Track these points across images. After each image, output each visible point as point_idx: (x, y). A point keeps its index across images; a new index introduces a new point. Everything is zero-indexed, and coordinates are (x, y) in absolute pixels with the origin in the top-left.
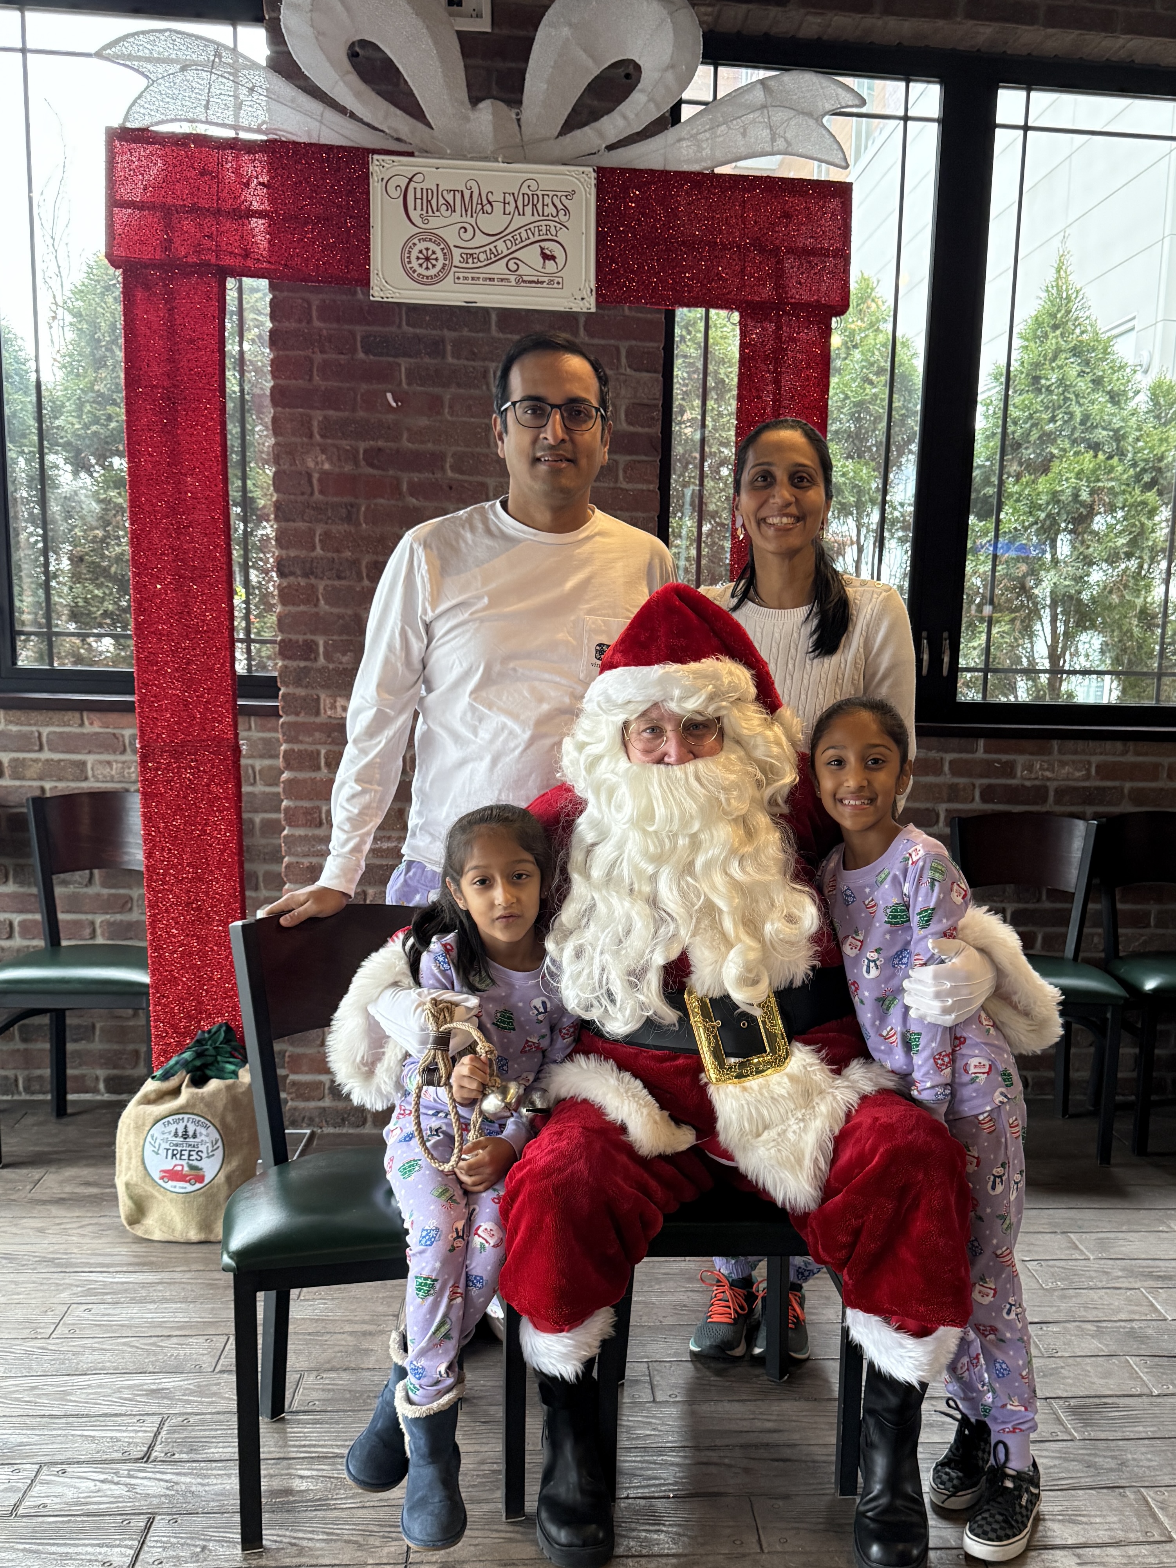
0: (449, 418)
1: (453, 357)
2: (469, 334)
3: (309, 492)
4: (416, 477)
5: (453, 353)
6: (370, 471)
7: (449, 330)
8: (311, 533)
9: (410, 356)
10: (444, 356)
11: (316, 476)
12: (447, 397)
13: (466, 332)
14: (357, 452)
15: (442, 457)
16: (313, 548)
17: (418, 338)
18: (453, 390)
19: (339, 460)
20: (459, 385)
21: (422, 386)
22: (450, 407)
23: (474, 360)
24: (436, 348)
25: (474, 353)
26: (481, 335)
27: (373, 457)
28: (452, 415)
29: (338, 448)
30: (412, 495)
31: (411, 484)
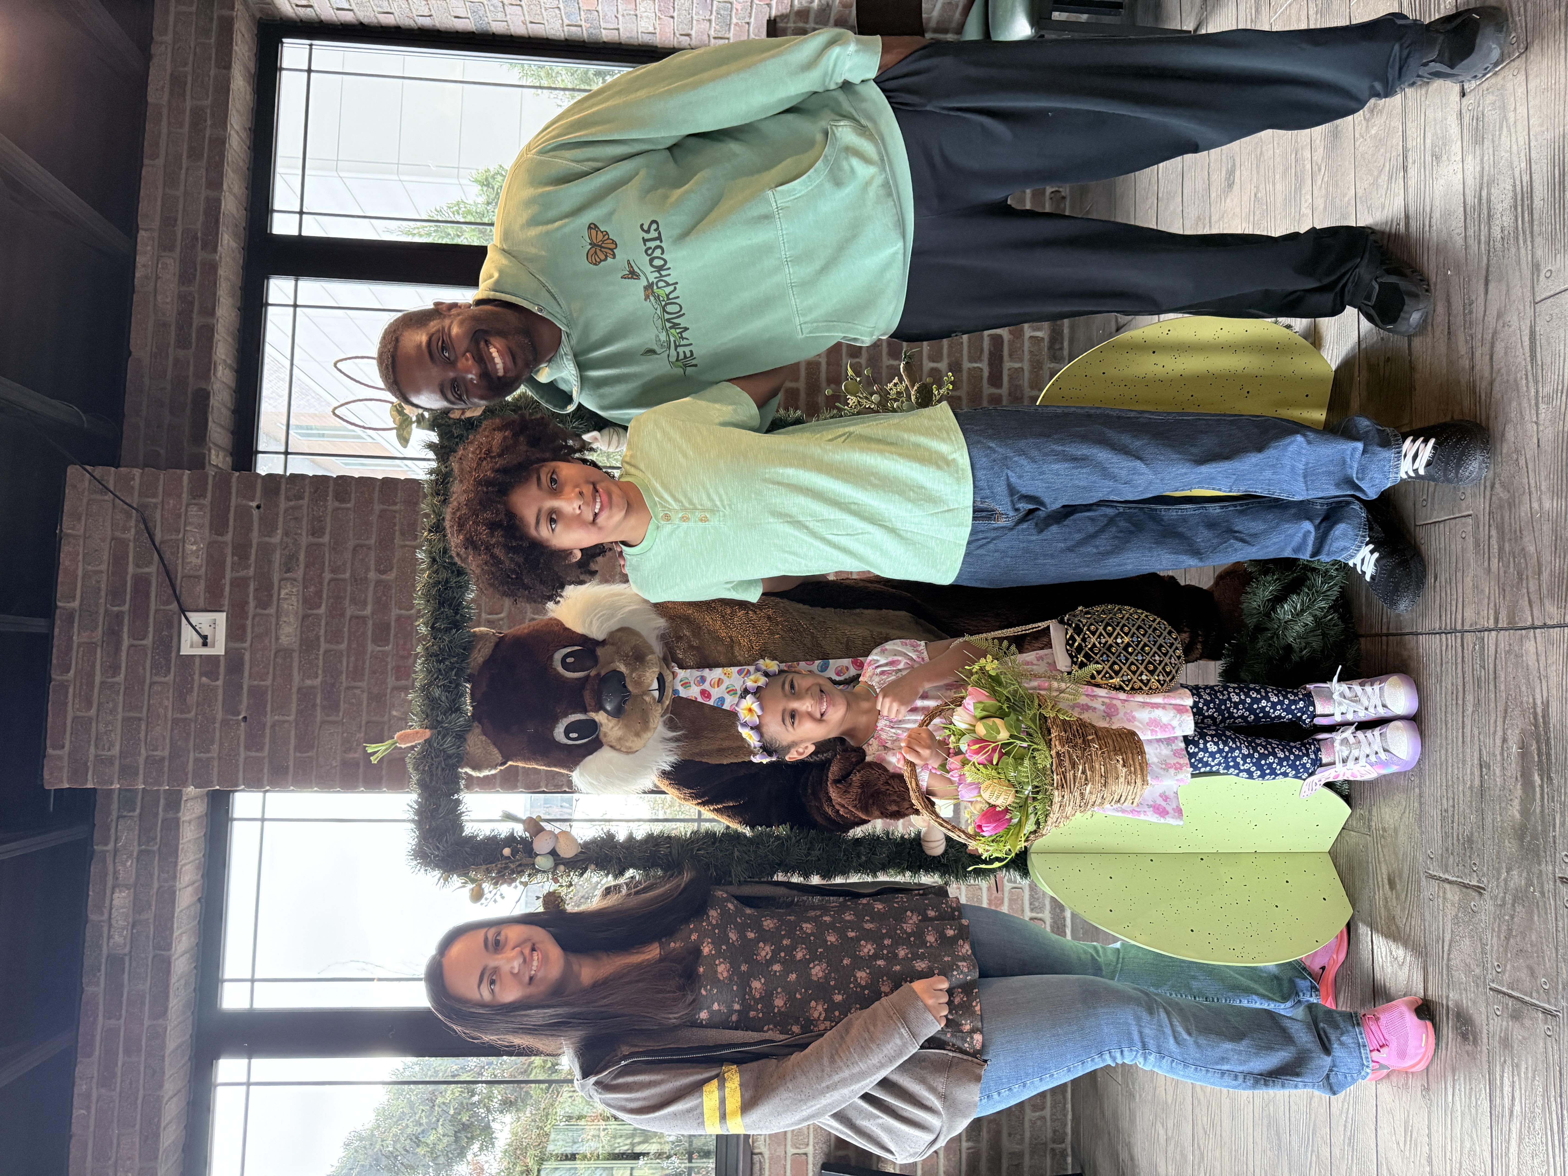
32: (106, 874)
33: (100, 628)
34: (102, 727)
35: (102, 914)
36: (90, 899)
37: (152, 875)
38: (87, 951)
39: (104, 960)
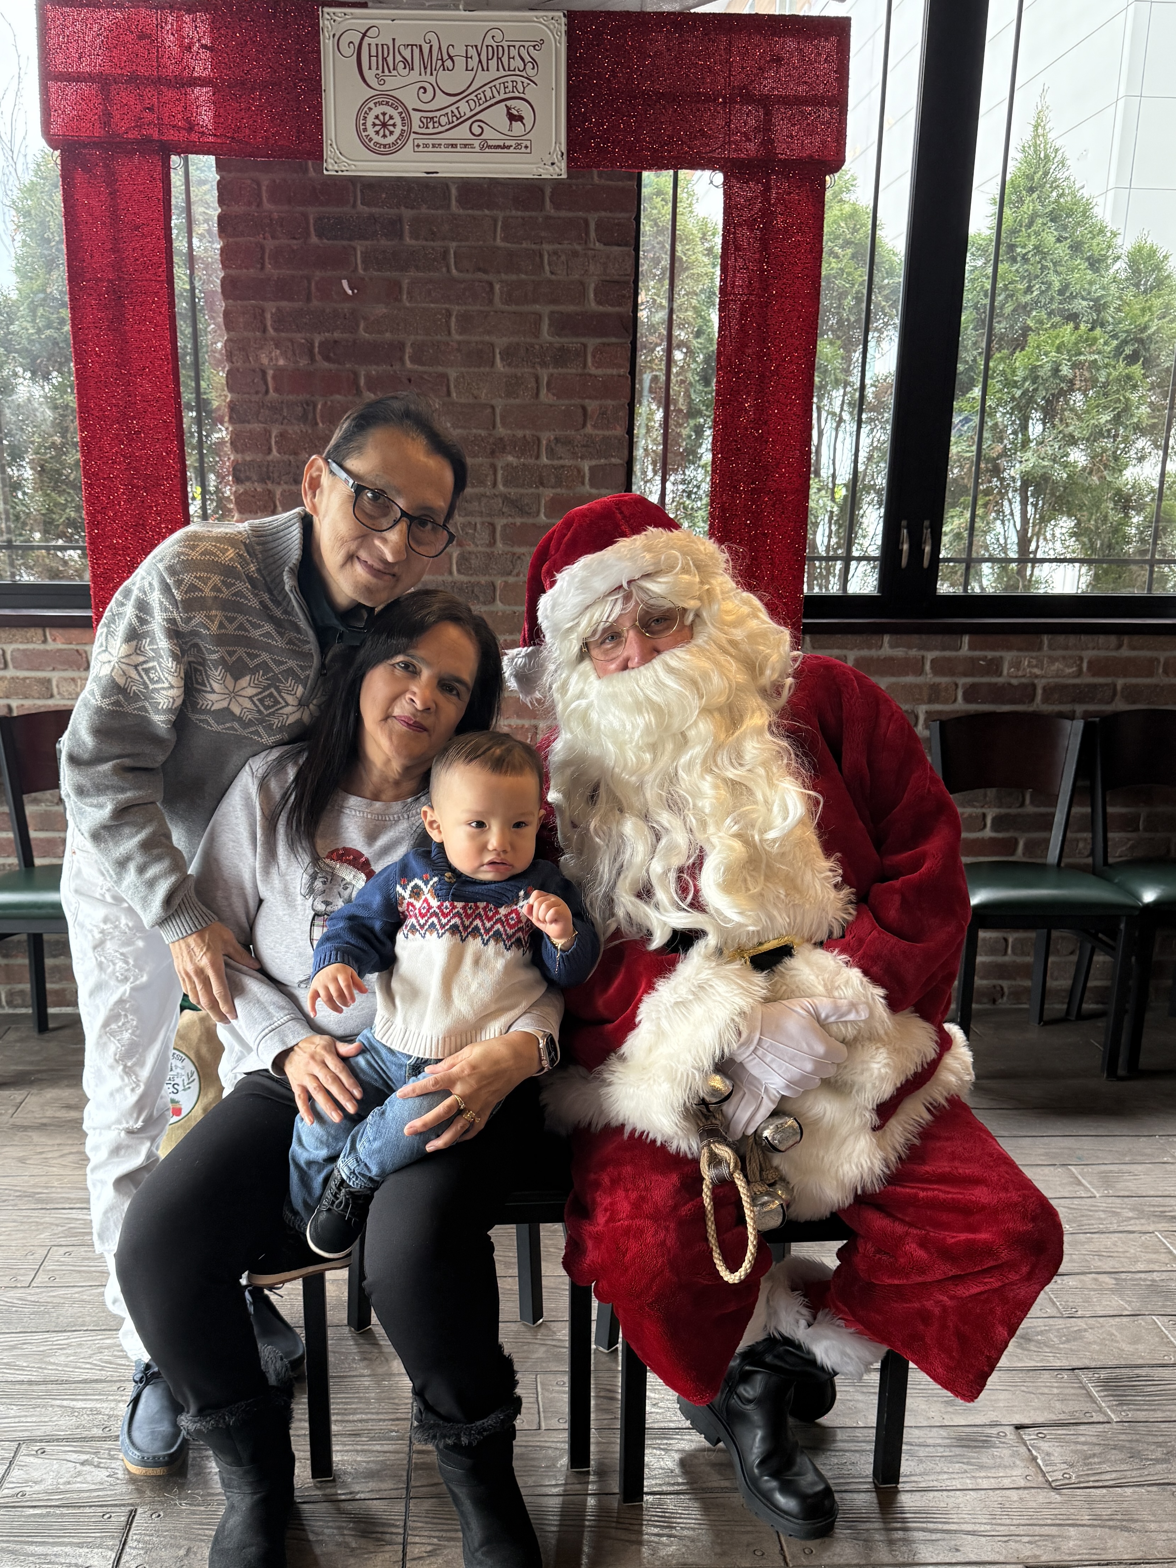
0: (408, 304)
1: (411, 238)
2: (427, 211)
3: (263, 389)
4: (374, 370)
5: (411, 232)
6: (326, 364)
7: (407, 207)
8: (268, 433)
9: (366, 239)
10: (401, 237)
11: (270, 373)
12: (405, 283)
13: (424, 210)
14: (312, 344)
15: (401, 346)
16: (270, 450)
17: (372, 219)
18: (412, 273)
19: (294, 354)
20: (417, 268)
21: (379, 270)
22: (408, 293)
23: (433, 240)
24: (394, 228)
25: (433, 233)
26: (440, 212)
27: (330, 350)
28: (410, 301)
29: (291, 341)
30: (369, 390)
31: (368, 377)
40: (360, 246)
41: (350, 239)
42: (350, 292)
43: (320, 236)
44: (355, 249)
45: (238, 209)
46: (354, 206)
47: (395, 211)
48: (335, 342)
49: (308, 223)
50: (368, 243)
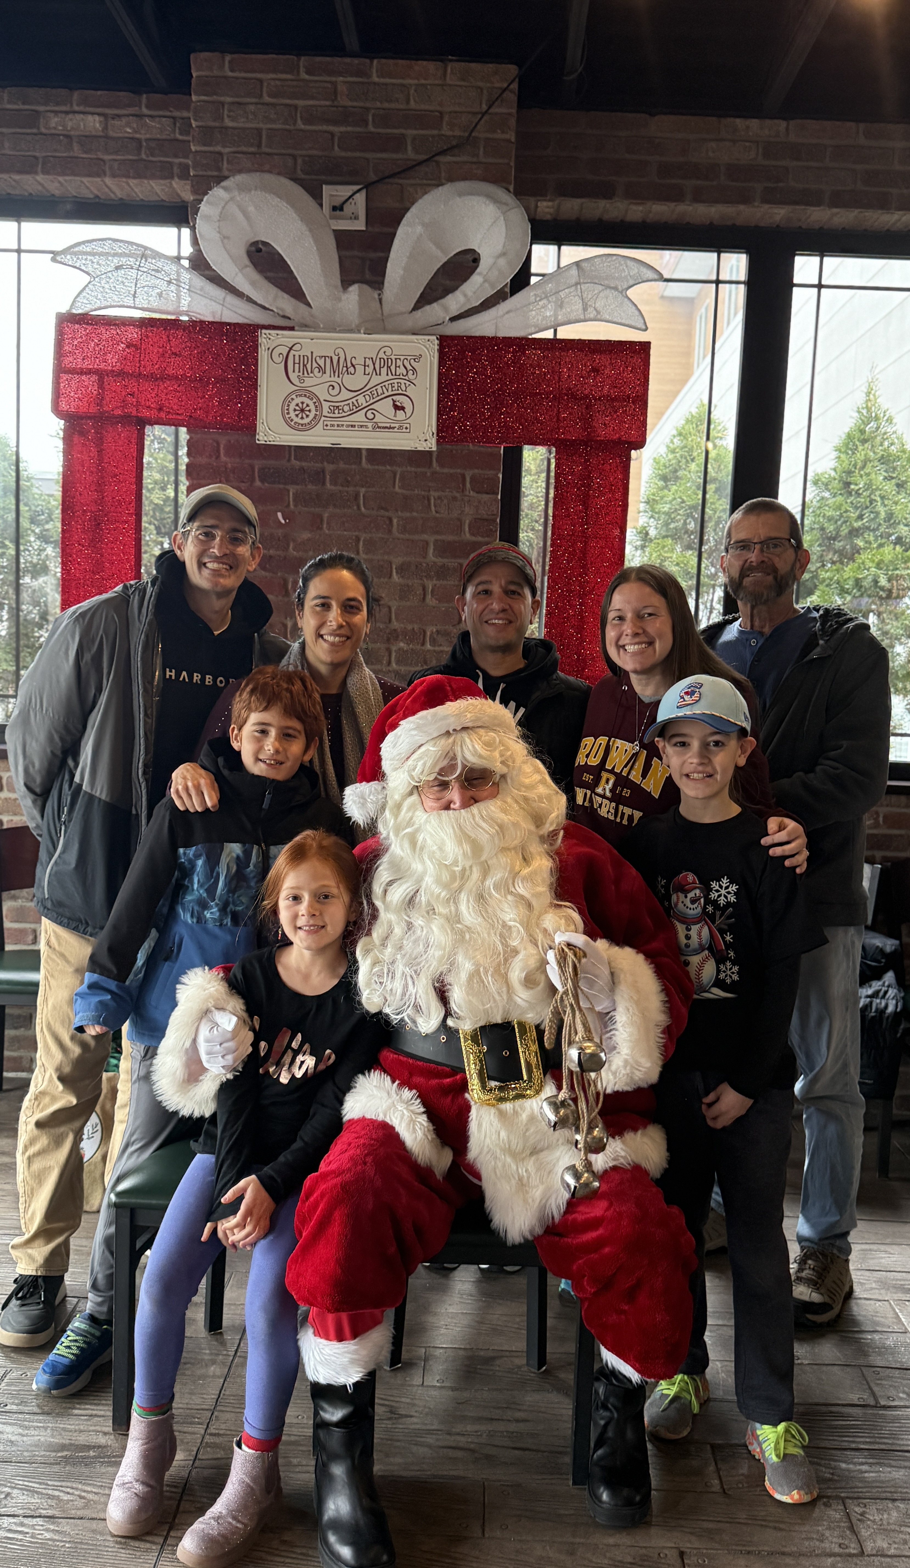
0: (325, 532)
1: (331, 484)
2: (343, 466)
5: (330, 480)
7: (327, 462)
9: (297, 484)
10: (323, 483)
12: (326, 516)
13: (341, 465)
17: (302, 469)
18: (331, 509)
20: (335, 506)
21: (306, 507)
22: (328, 523)
23: (347, 487)
24: (318, 477)
25: (348, 482)
26: (353, 467)
28: (327, 529)
32: (117, 107)
33: (350, 104)
34: (252, 108)
35: (78, 105)
36: (92, 92)
37: (116, 153)
38: (42, 91)
39: (33, 107)
40: (292, 489)
41: (285, 484)
42: (283, 522)
43: (262, 481)
44: (288, 491)
45: (202, 460)
46: (289, 460)
47: (319, 465)
48: (271, 557)
49: (253, 471)
50: (298, 487)
